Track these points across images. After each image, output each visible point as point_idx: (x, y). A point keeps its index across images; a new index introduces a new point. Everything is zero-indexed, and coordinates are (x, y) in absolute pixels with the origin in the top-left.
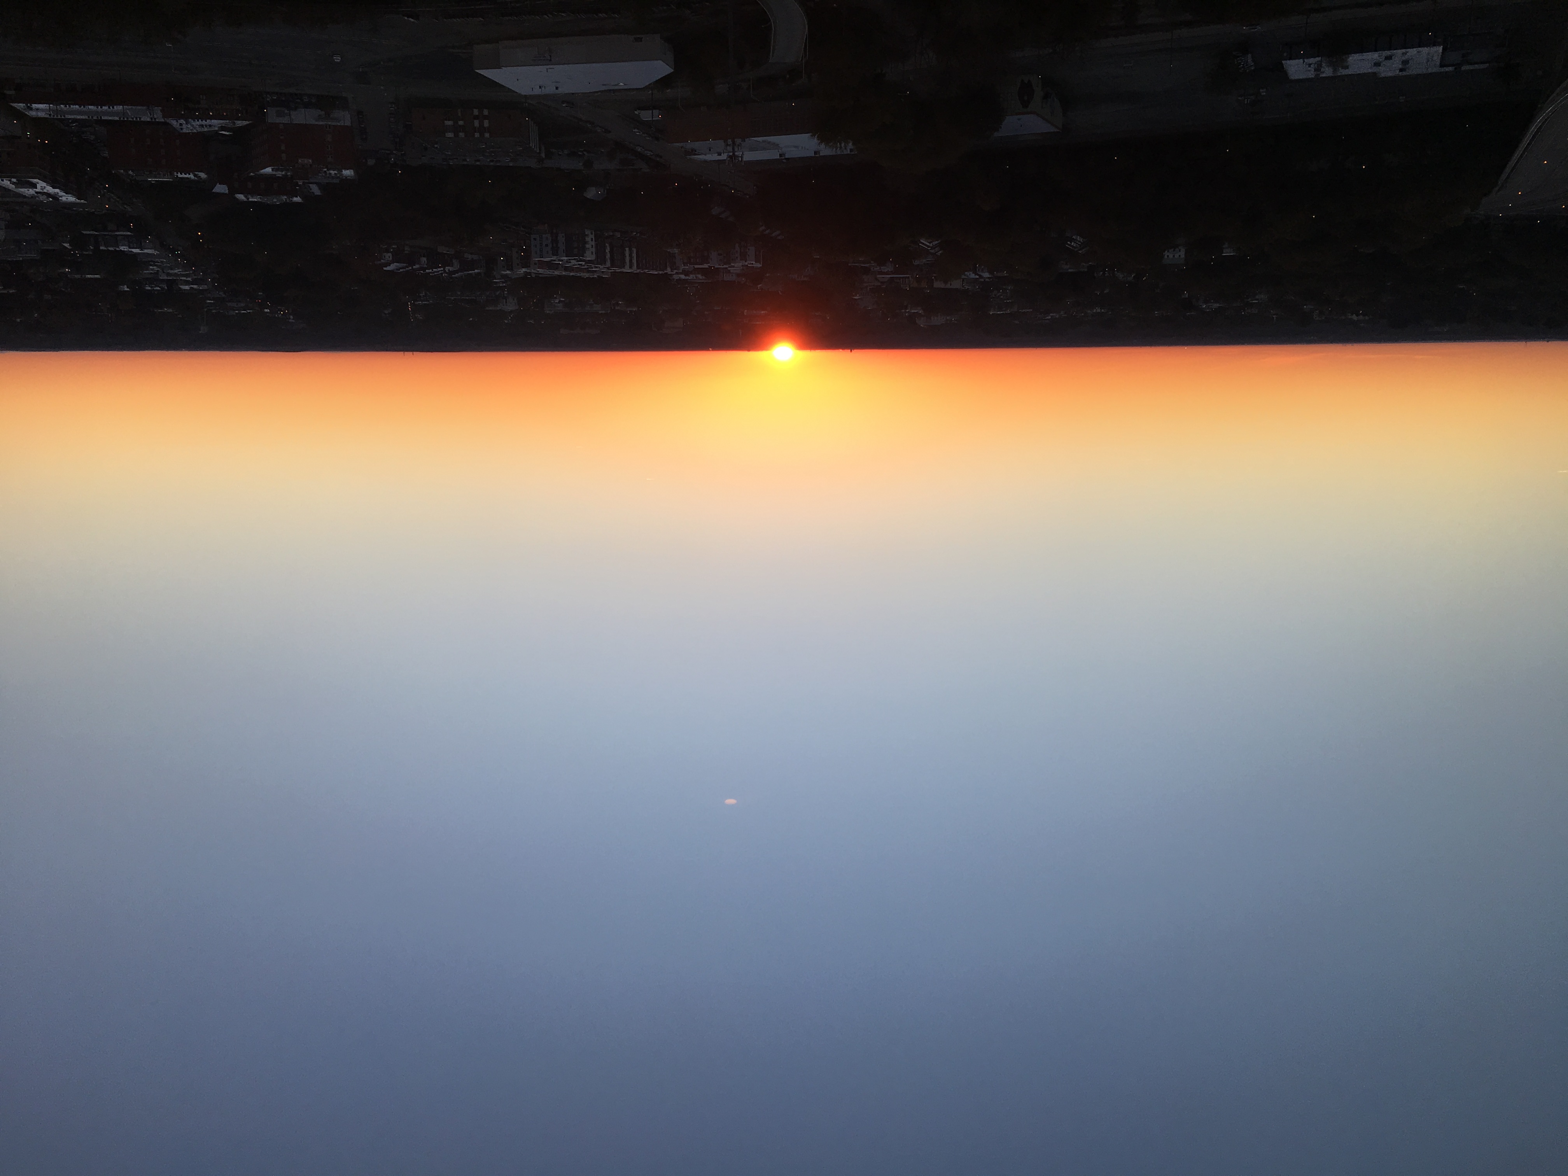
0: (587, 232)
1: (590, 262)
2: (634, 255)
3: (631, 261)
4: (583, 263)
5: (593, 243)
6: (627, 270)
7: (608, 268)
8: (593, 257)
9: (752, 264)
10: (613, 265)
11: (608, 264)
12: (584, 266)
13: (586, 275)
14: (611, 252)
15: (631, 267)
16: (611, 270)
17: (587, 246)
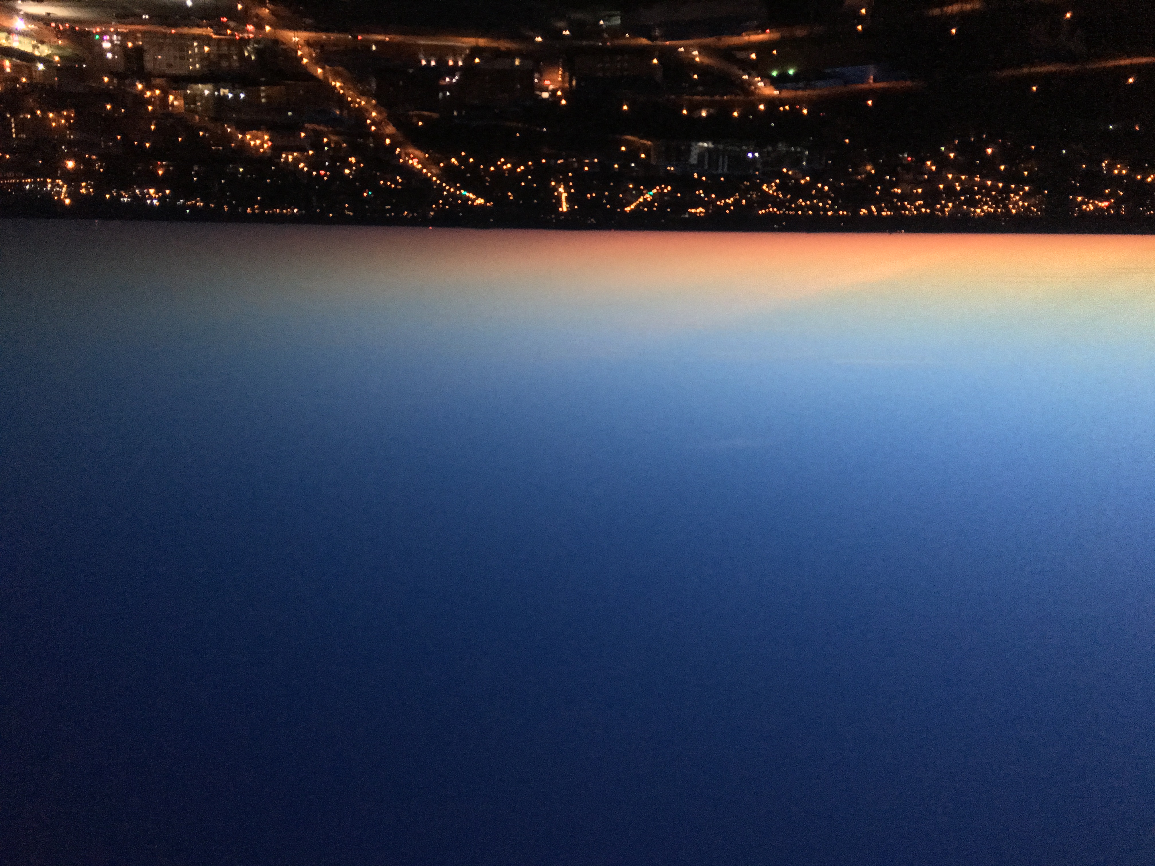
0: (693, 144)
1: (693, 165)
2: (726, 161)
3: (723, 165)
4: (688, 166)
5: (697, 151)
6: (720, 171)
7: (706, 170)
8: (696, 162)
9: (817, 166)
10: (710, 168)
11: (706, 167)
12: (688, 168)
14: (709, 159)
15: (723, 170)
17: (692, 154)
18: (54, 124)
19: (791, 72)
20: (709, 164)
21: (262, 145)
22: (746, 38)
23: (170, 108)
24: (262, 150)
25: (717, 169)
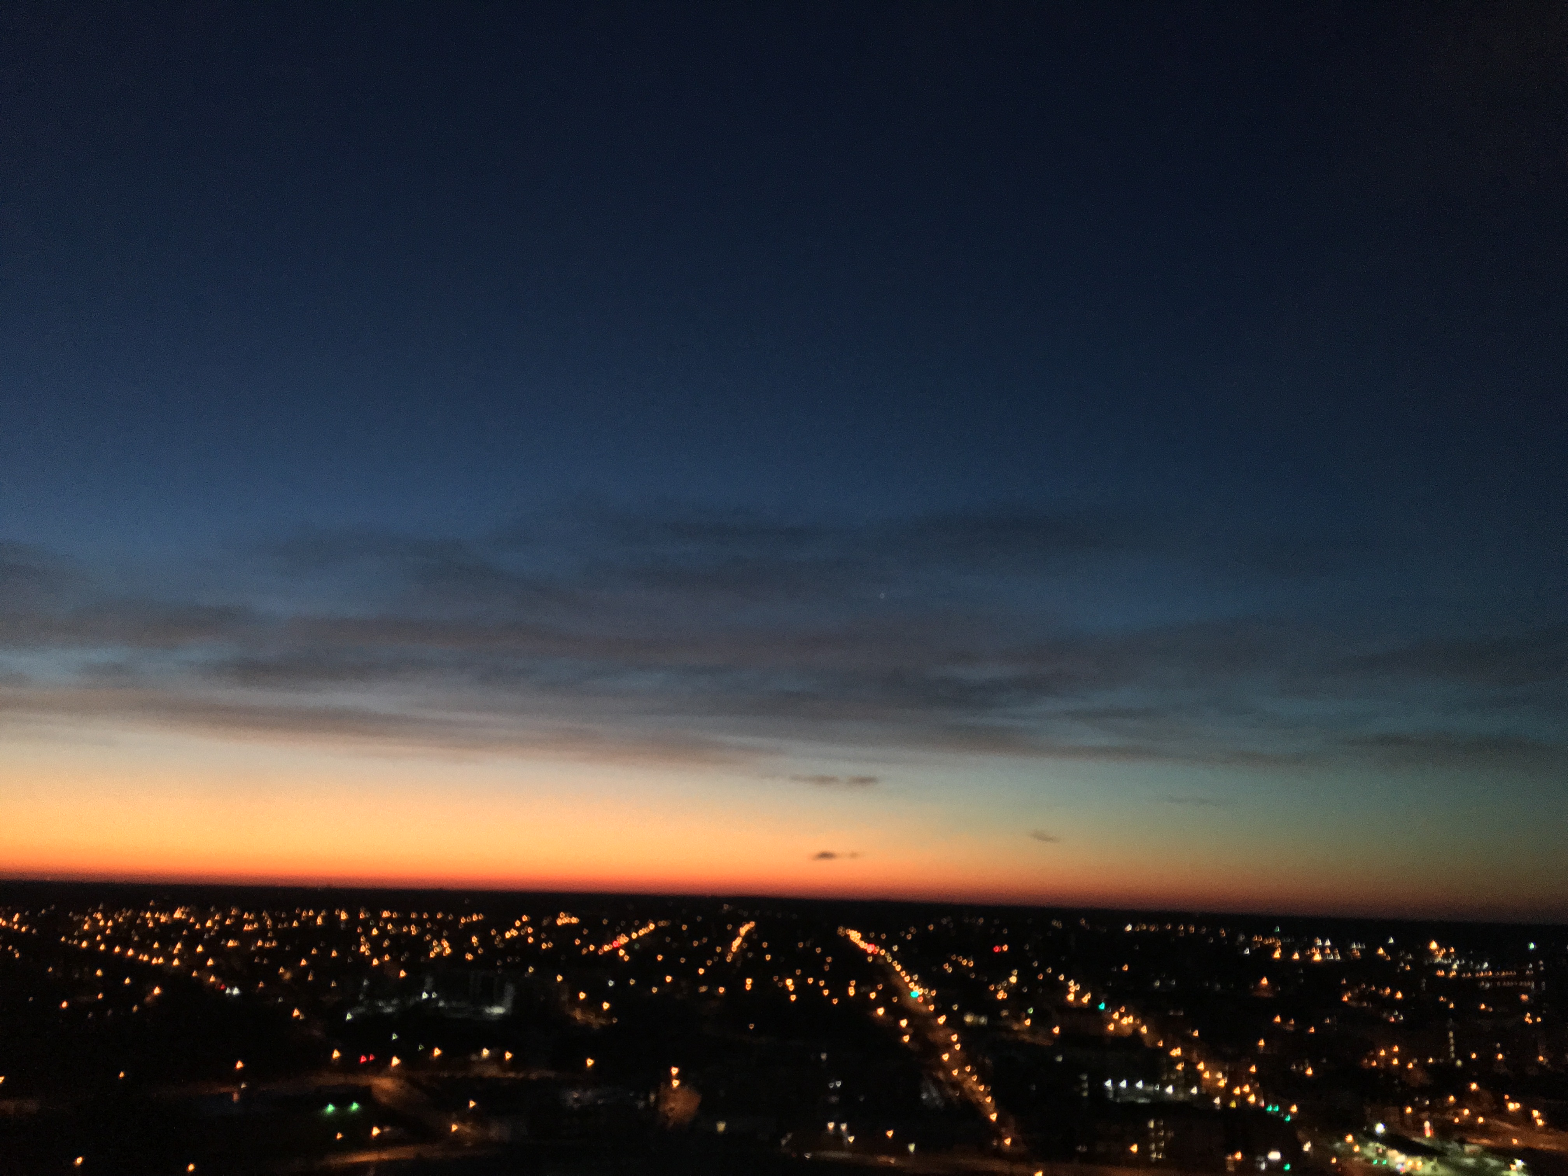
0: (509, 1013)
5: (505, 1002)
18: (1396, 1049)
19: (330, 1108)
21: (1122, 1016)
23: (1227, 1068)
24: (1123, 1010)
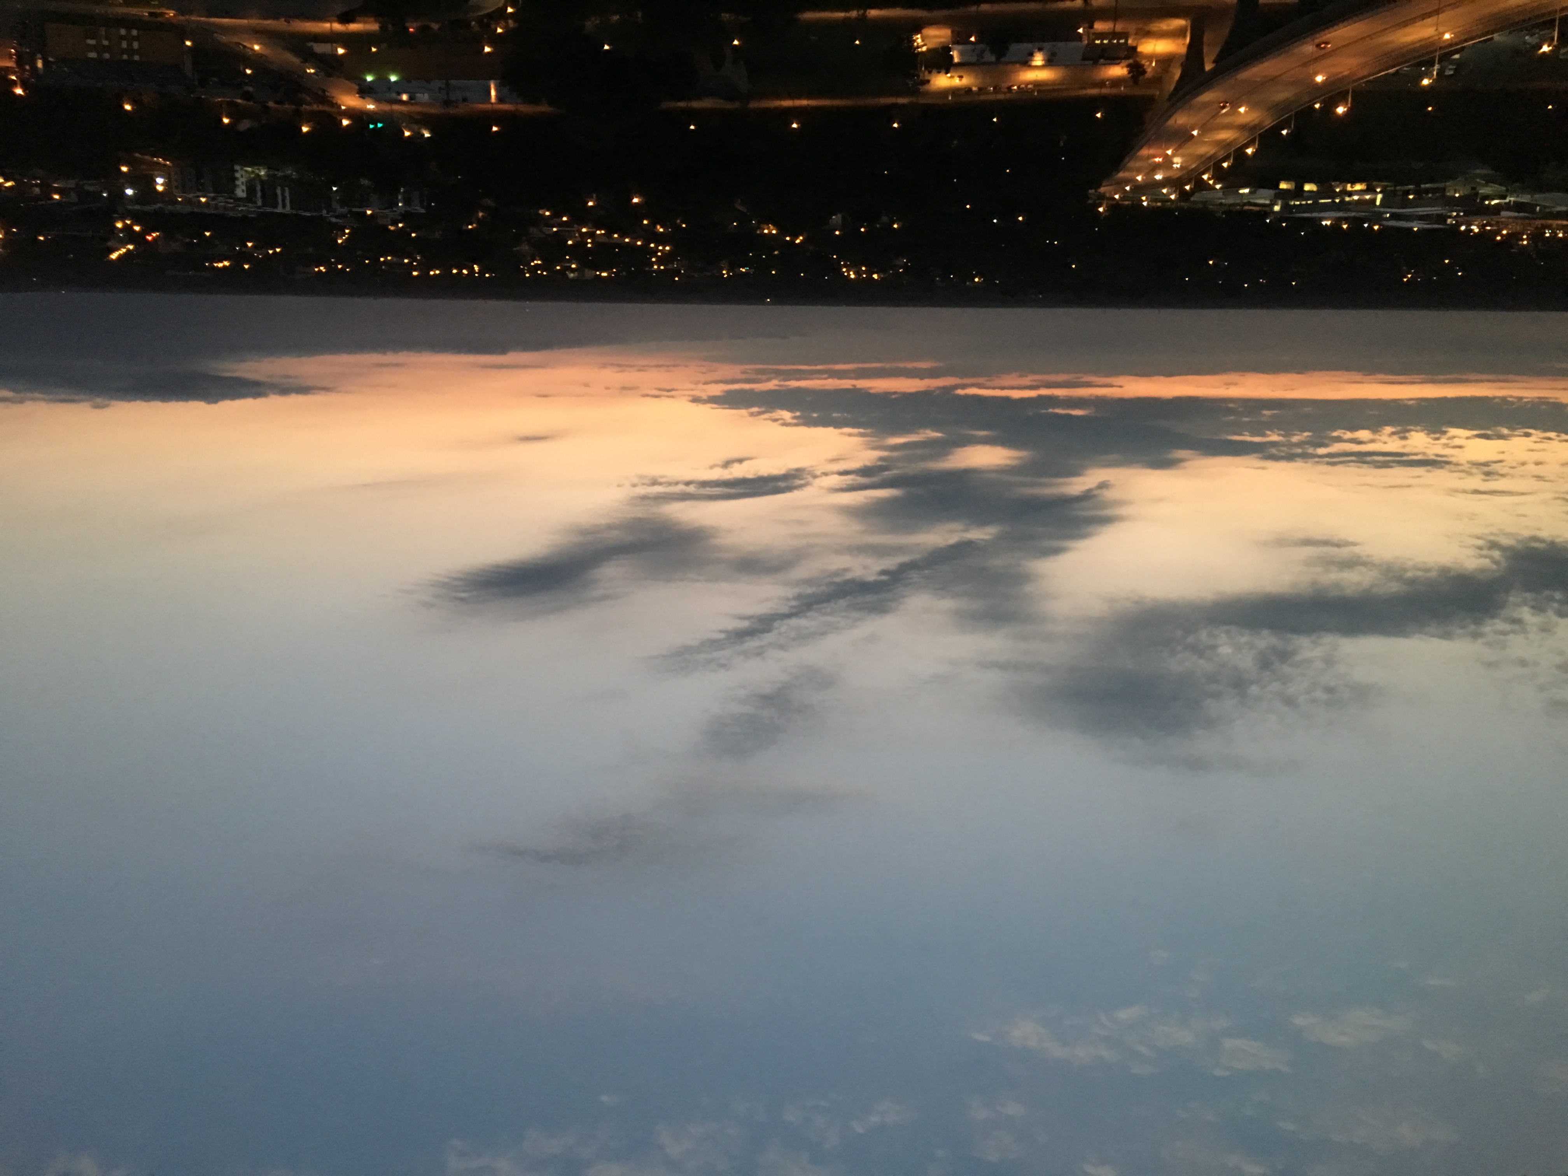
0: (237, 167)
1: (240, 199)
2: (287, 194)
3: (284, 200)
4: (232, 201)
5: (244, 180)
6: (279, 210)
7: (259, 207)
8: (244, 195)
9: (416, 210)
10: (264, 205)
11: (259, 203)
12: (231, 203)
13: (231, 214)
14: (262, 191)
15: (284, 206)
16: (260, 209)
17: (238, 183)
19: (393, 78)
20: (263, 197)
22: (328, 25)
25: (276, 207)
